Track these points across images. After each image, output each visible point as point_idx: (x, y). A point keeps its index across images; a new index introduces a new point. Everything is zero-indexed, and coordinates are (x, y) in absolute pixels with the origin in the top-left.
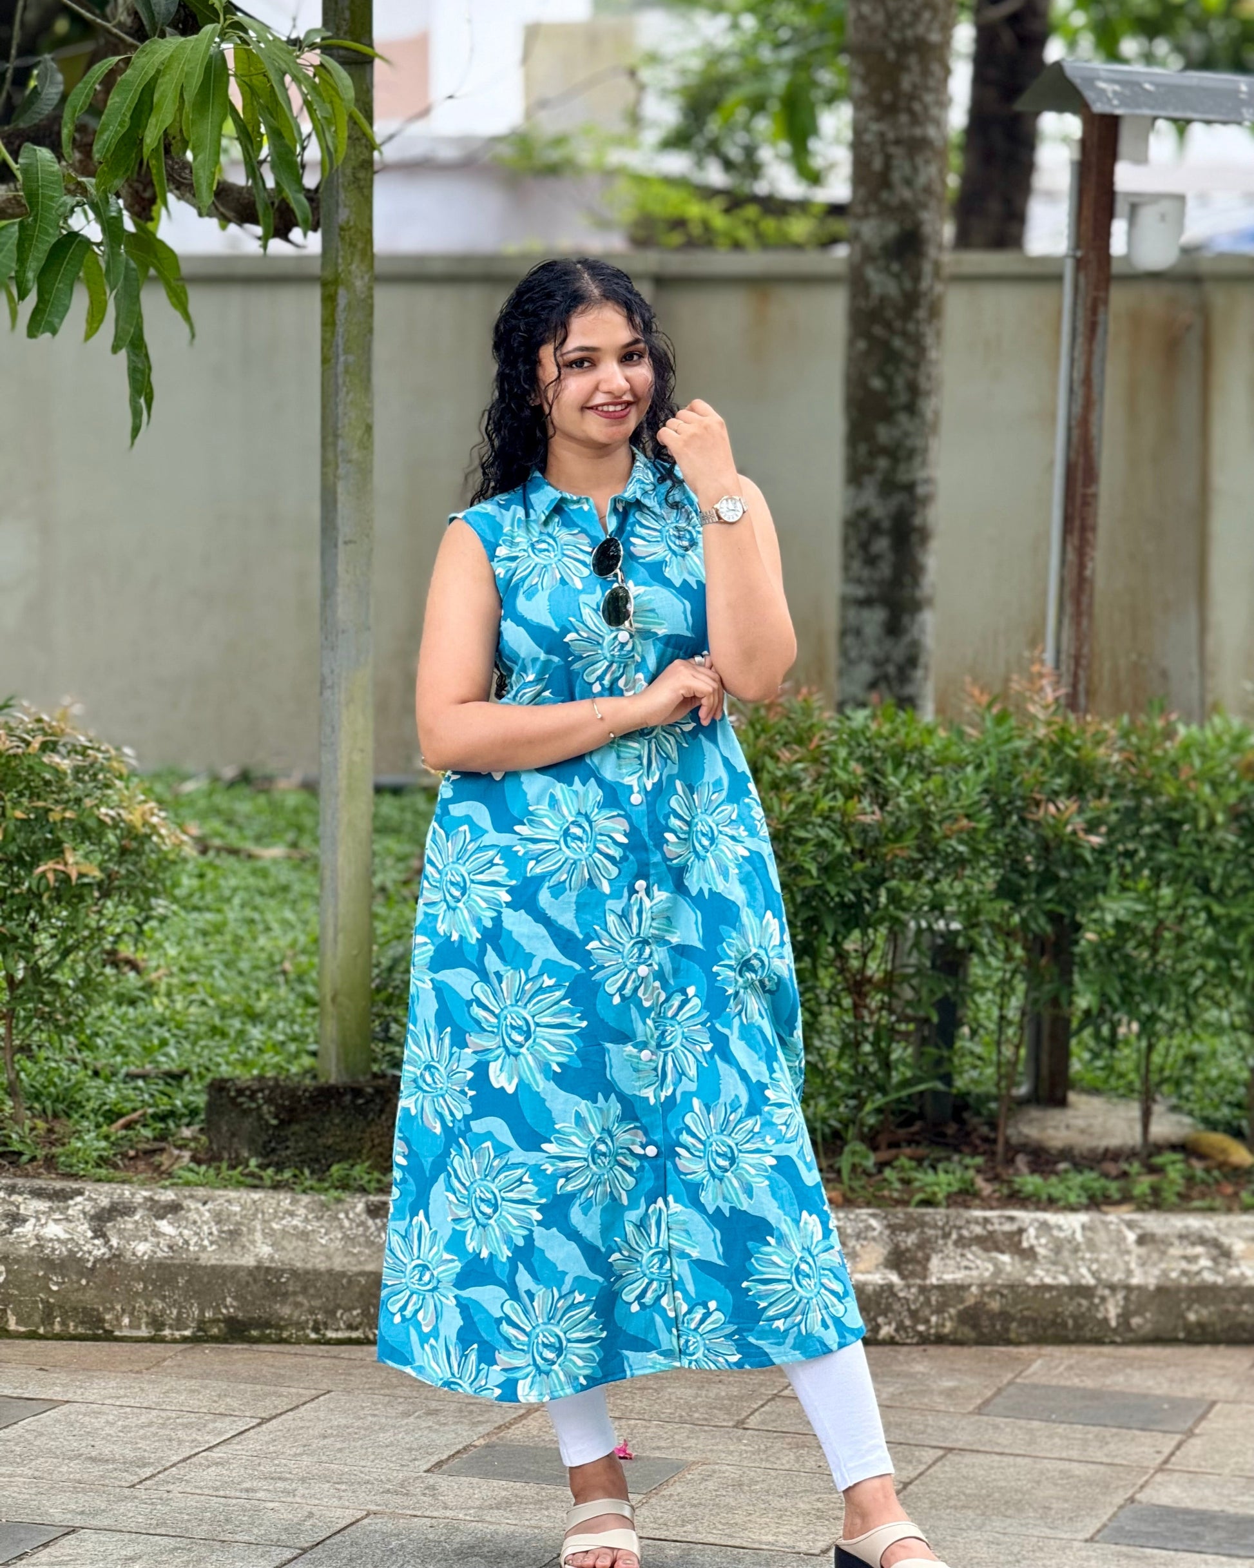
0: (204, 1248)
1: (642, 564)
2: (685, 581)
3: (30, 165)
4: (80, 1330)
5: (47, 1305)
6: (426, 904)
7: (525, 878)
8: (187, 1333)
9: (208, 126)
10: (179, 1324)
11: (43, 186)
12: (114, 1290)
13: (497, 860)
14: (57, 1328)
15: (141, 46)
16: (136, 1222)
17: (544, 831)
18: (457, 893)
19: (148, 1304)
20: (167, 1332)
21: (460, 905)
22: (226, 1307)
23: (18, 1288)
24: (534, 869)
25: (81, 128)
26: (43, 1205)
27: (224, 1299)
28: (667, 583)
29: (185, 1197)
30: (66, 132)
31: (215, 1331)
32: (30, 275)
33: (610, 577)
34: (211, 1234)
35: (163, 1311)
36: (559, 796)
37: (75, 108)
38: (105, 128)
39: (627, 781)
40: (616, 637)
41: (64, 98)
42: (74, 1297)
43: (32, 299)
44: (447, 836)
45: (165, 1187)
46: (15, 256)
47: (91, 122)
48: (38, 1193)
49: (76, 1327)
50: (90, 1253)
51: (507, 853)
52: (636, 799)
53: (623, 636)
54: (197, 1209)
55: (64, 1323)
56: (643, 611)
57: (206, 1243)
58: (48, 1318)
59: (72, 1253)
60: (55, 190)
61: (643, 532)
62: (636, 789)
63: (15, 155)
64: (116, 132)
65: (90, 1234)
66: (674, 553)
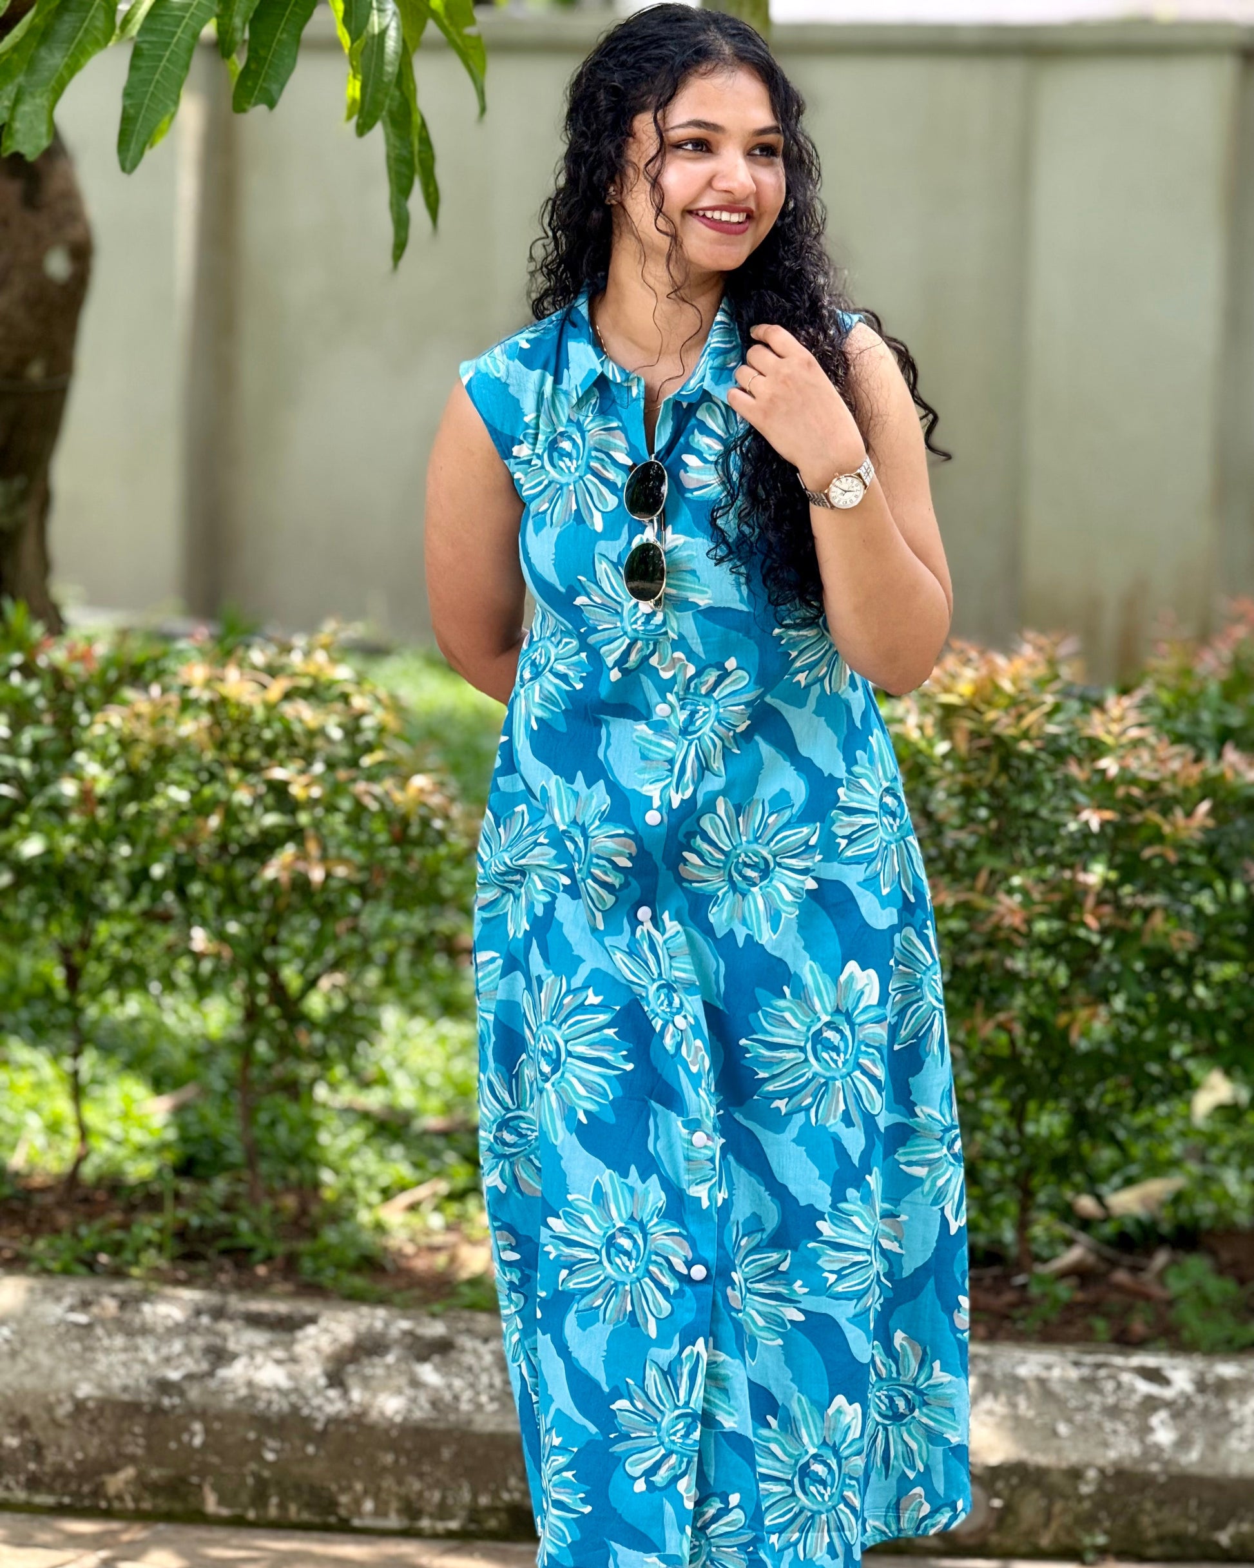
0: (479, 1407)
1: (689, 501)
4: (306, 1516)
5: (261, 1482)
8: (454, 1525)
10: (443, 1512)
12: (352, 1464)
14: (273, 1512)
16: (388, 1367)
19: (400, 1482)
20: (425, 1523)
22: (509, 1491)
23: (218, 1453)
26: (258, 1337)
27: (505, 1479)
29: (460, 1332)
31: (492, 1523)
34: (491, 1386)
35: (420, 1494)
36: (553, 792)
42: (296, 1470)
45: (434, 1316)
48: (255, 1321)
49: (299, 1511)
50: (320, 1408)
52: (653, 817)
54: (475, 1352)
55: (282, 1506)
56: (679, 571)
57: (484, 1399)
58: (260, 1498)
59: (295, 1409)
65: (322, 1381)
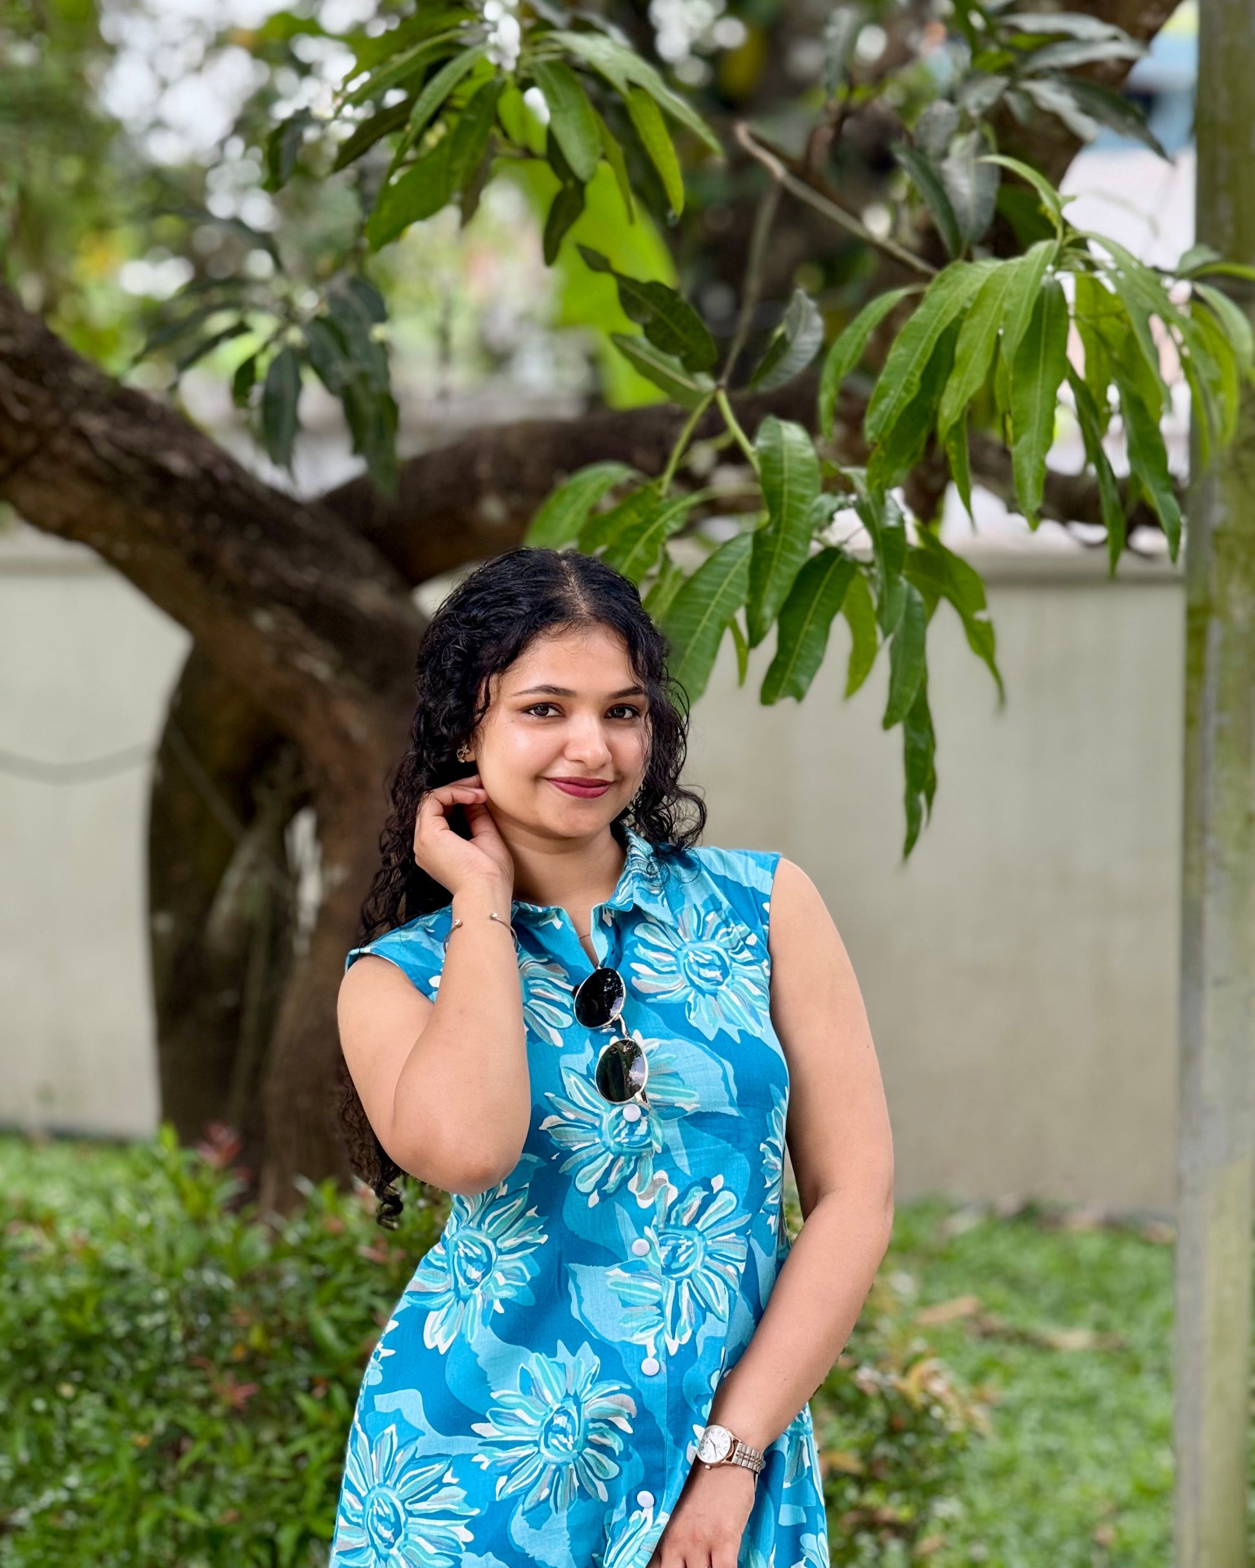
1: (653, 1006)
2: (721, 1031)
3: (772, 449)
6: (339, 1553)
7: (493, 1503)
9: (1035, 394)
11: (790, 480)
13: (448, 1478)
15: (938, 275)
17: (518, 1428)
18: (387, 1534)
21: (394, 1551)
24: (504, 1487)
25: (845, 393)
28: (695, 1035)
30: (826, 399)
32: (768, 611)
33: (606, 1028)
36: (536, 1372)
37: (839, 364)
38: (882, 396)
39: (638, 1338)
40: (621, 1114)
41: (824, 350)
43: (769, 647)
44: (370, 1442)
46: (746, 583)
47: (861, 386)
51: (462, 1464)
52: (650, 1366)
53: (631, 1111)
56: (662, 1074)
60: (807, 486)
61: (651, 955)
62: (652, 1351)
63: (751, 434)
64: (900, 400)
66: (699, 989)
